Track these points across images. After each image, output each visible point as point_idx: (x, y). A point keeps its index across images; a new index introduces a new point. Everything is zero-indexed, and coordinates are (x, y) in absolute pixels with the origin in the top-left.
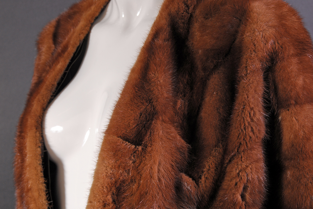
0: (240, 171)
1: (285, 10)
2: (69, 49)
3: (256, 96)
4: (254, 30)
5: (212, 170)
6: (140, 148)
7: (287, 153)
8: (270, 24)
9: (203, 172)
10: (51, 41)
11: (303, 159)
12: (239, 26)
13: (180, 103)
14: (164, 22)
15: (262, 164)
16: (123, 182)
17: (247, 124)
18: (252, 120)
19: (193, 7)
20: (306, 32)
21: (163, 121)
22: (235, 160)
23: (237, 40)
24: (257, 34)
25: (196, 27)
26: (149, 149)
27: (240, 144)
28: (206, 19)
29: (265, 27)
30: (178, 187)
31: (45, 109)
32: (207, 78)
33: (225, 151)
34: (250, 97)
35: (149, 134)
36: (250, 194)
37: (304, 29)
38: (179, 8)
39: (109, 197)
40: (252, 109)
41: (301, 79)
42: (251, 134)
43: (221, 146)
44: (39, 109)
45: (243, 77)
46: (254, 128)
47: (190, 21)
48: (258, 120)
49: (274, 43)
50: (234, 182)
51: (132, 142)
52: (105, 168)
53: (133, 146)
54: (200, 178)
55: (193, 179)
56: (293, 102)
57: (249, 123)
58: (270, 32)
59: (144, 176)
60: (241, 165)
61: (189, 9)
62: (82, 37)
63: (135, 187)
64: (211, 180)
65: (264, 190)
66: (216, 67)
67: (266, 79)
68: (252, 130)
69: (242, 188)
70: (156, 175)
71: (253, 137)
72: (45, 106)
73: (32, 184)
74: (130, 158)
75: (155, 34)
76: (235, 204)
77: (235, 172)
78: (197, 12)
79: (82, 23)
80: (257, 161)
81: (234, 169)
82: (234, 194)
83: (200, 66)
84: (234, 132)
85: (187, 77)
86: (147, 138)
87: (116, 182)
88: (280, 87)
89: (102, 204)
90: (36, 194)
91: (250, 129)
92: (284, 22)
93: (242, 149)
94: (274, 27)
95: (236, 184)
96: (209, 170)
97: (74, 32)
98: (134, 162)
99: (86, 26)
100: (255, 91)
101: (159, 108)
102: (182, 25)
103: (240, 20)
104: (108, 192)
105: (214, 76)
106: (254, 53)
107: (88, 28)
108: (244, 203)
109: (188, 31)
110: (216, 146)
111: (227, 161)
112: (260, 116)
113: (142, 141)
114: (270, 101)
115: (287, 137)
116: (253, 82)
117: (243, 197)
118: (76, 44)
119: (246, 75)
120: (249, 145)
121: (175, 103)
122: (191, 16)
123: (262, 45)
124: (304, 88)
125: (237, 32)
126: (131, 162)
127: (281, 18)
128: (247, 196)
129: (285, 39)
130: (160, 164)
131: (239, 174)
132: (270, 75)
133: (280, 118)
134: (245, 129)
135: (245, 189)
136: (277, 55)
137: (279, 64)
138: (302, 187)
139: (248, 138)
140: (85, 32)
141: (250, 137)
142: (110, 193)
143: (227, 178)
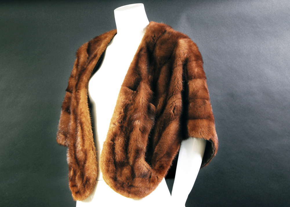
0: (173, 102)
1: (192, 43)
2: (98, 56)
3: (180, 74)
4: (180, 50)
5: (162, 102)
6: (135, 92)
7: (190, 96)
8: (186, 48)
9: (158, 103)
10: (86, 53)
11: (196, 99)
12: (174, 48)
13: (150, 77)
14: (144, 45)
15: (181, 100)
16: (128, 104)
17: (176, 85)
18: (178, 83)
19: (156, 40)
20: (199, 53)
21: (144, 82)
22: (171, 98)
23: (174, 53)
24: (181, 51)
25: (157, 48)
26: (138, 92)
27: (173, 92)
28: (161, 45)
29: (184, 49)
30: (149, 108)
31: (89, 80)
32: (161, 67)
33: (167, 95)
34: (178, 74)
35: (139, 87)
36: (176, 111)
37: (199, 52)
38: (150, 40)
39: (122, 110)
40: (178, 79)
41: (197, 69)
42: (177, 88)
43: (166, 93)
44: (86, 80)
45: (175, 67)
46: (179, 86)
47: (155, 45)
48: (180, 83)
49: (187, 55)
50: (170, 106)
51: (132, 89)
52: (121, 99)
53: (133, 91)
54: (157, 105)
55: (155, 105)
56: (193, 77)
57: (177, 84)
58: (186, 51)
59: (136, 102)
60: (173, 100)
61: (154, 41)
62: (103, 51)
63: (132, 107)
64: (161, 106)
65: (181, 110)
66: (165, 63)
67: (183, 68)
68: (178, 87)
69: (173, 108)
70: (141, 102)
71: (178, 89)
72: (89, 79)
73: (84, 110)
74: (131, 96)
75: (141, 50)
76: (170, 114)
77: (171, 102)
78: (158, 42)
79: (102, 45)
80: (179, 99)
81: (170, 102)
82: (170, 110)
83: (158, 63)
84: (171, 88)
85: (153, 67)
86: (138, 88)
87: (125, 104)
88: (189, 71)
89: (119, 113)
90: (86, 114)
91: (177, 87)
92: (191, 48)
93: (174, 93)
94: (187, 49)
95: (171, 107)
96: (161, 102)
97: (99, 49)
98: (132, 97)
99: (105, 46)
100: (179, 72)
101: (143, 77)
102: (151, 47)
103: (175, 46)
104: (122, 108)
105: (164, 67)
106: (179, 58)
107: (105, 47)
108: (174, 114)
109: (154, 50)
110: (164, 93)
111: (168, 99)
112: (181, 82)
113: (136, 89)
114: (185, 77)
115: (191, 90)
116: (179, 69)
117: (173, 111)
118: (100, 54)
119: (176, 66)
120: (176, 92)
121: (148, 77)
122: (155, 44)
123: (183, 55)
124: (197, 73)
125: (173, 50)
126: (131, 97)
127: (190, 46)
128: (175, 111)
129: (191, 54)
130: (142, 98)
131: (172, 103)
132: (185, 67)
133: (188, 83)
134: (175, 86)
135: (174, 109)
136: (188, 60)
137: (189, 63)
138: (195, 109)
139: (176, 90)
140: (104, 49)
141: (177, 90)
142: (123, 109)
143: (168, 105)
